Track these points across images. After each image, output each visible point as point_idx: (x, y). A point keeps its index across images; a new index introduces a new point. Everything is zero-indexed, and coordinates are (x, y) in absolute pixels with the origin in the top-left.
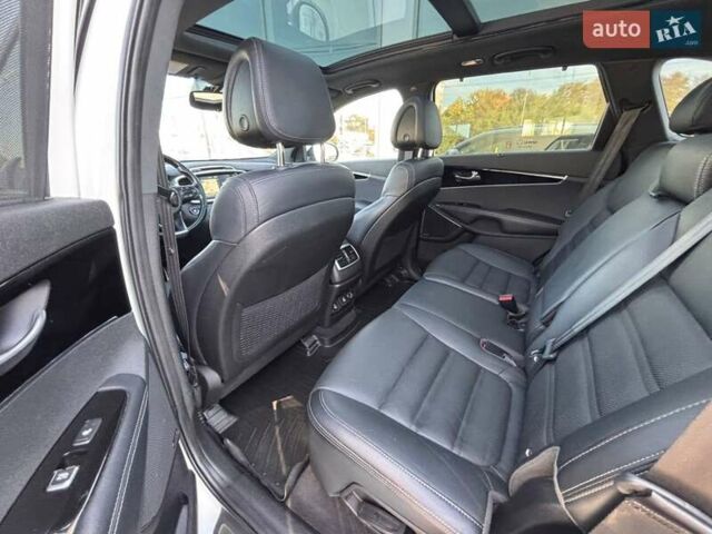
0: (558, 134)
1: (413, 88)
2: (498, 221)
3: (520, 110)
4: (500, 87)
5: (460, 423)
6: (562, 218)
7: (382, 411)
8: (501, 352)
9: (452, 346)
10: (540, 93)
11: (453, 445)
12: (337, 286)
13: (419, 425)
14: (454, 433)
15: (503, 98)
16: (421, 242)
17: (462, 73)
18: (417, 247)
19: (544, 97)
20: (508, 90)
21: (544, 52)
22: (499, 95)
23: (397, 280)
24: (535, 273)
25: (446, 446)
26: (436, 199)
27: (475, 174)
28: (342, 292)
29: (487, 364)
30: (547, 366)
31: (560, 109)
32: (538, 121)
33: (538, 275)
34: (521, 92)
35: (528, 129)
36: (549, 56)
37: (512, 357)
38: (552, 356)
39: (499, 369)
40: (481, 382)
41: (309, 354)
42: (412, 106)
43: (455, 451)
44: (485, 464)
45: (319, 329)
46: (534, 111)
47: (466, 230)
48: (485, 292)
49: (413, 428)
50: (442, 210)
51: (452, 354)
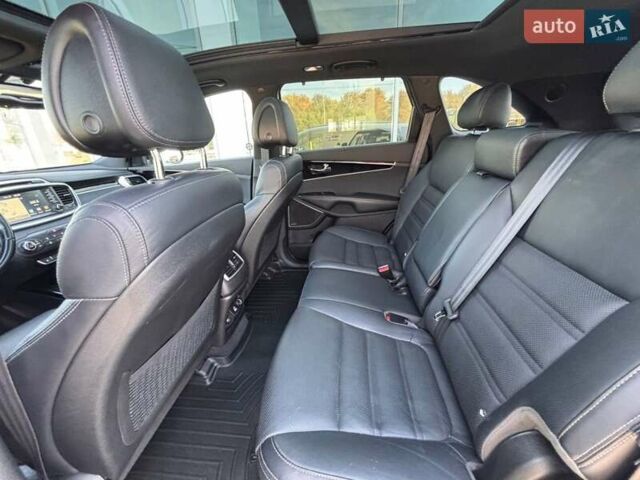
0: (358, 129)
1: (261, 89)
2: (352, 205)
3: (322, 111)
4: (304, 93)
5: (407, 405)
6: (397, 196)
7: (341, 430)
8: (402, 320)
9: (365, 328)
10: (333, 98)
11: (415, 434)
12: (228, 298)
13: (379, 427)
14: (409, 418)
15: (308, 102)
16: (291, 232)
17: (305, 78)
18: (287, 238)
19: (336, 102)
20: (310, 95)
21: (370, 65)
22: (304, 99)
23: (274, 271)
24: (389, 241)
25: (411, 436)
26: (300, 191)
27: (326, 166)
28: (232, 303)
29: (398, 335)
30: (453, 324)
31: (348, 111)
32: (336, 119)
33: (392, 243)
34: (318, 98)
35: (332, 126)
36: (374, 68)
37: (412, 321)
38: (455, 316)
39: (407, 335)
40: (402, 355)
41: (208, 383)
42: (269, 106)
43: (419, 438)
44: (445, 437)
45: (215, 350)
46: (332, 112)
47: (327, 215)
48: (363, 267)
49: (376, 433)
50: (304, 200)
51: (368, 335)
